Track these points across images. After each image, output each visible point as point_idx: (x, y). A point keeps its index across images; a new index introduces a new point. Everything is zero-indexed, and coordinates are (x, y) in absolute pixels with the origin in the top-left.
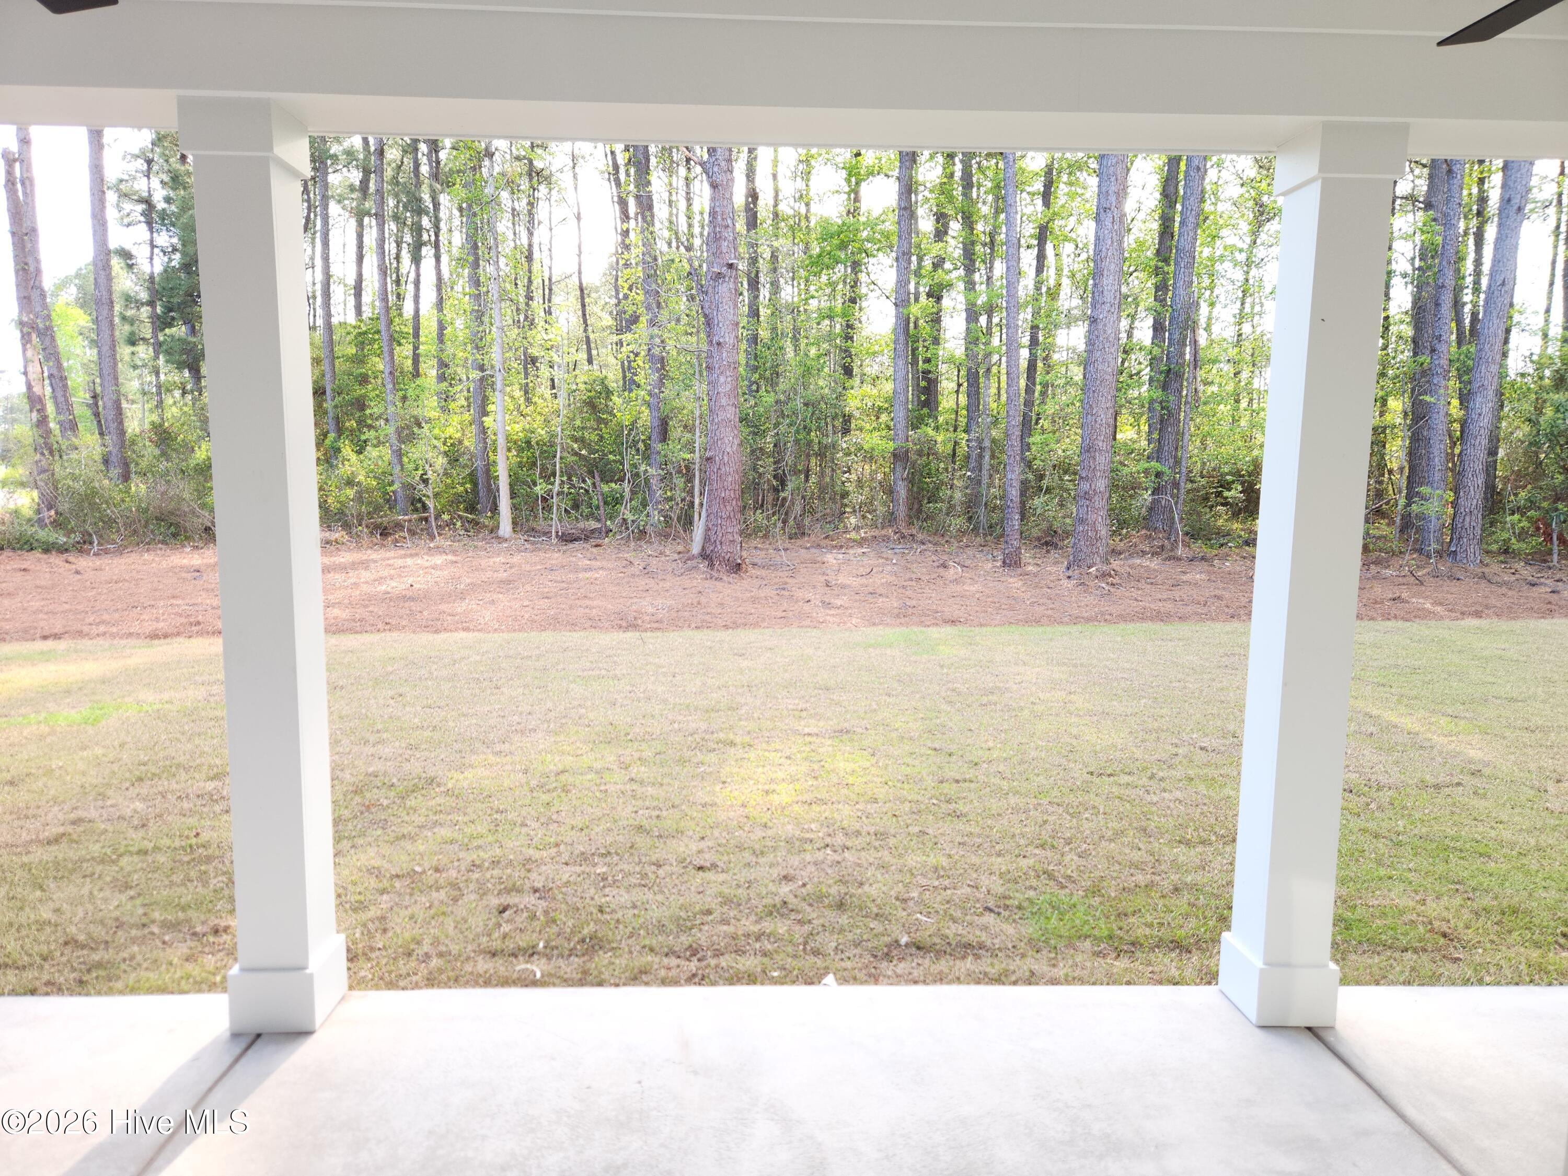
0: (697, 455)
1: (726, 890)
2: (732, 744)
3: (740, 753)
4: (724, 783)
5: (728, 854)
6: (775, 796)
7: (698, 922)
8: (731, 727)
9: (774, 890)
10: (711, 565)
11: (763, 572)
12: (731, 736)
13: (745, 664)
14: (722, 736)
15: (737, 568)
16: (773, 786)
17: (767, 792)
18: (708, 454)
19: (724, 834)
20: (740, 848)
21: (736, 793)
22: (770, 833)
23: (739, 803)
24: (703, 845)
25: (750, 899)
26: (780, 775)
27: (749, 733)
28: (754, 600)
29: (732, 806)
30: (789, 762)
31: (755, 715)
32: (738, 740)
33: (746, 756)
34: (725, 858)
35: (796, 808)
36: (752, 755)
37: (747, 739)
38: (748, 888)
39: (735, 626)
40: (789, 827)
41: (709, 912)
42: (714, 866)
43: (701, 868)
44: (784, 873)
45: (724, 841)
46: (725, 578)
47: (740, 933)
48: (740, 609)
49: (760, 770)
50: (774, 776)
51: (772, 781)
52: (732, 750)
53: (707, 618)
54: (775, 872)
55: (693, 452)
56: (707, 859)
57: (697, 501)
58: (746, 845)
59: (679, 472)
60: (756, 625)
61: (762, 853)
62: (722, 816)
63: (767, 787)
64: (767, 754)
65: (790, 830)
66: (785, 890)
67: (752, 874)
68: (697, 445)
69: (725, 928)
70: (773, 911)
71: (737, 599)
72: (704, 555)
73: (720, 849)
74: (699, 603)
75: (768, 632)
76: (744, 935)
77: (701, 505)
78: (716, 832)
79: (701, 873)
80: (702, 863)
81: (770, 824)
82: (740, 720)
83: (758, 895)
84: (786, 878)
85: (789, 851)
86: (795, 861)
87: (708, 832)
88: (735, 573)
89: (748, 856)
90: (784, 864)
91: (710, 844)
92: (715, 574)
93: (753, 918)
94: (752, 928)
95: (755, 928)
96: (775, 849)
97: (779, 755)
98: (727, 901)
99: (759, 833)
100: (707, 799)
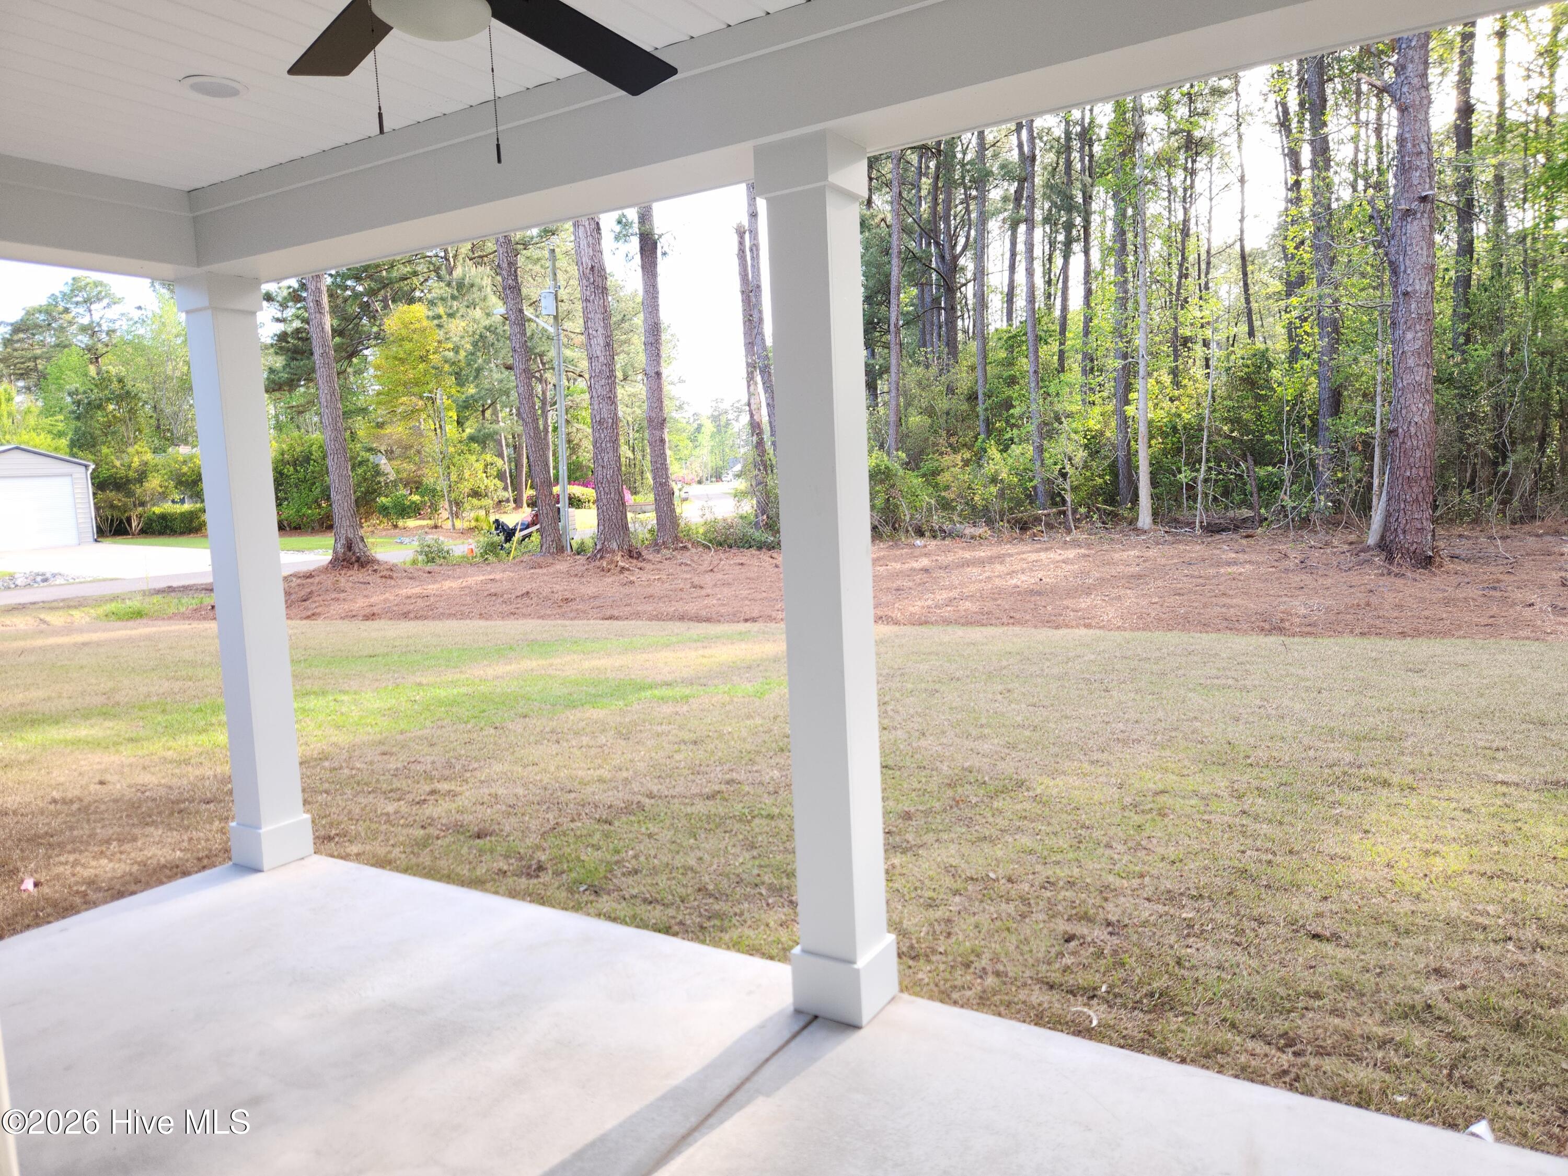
0: (1378, 427)
1: (1345, 971)
2: (1386, 784)
3: (1396, 796)
4: (1366, 832)
5: (1358, 925)
6: (1438, 860)
7: (1300, 1005)
8: (1388, 763)
9: (1416, 985)
10: (1390, 559)
11: (1466, 567)
12: (1386, 774)
13: (1420, 682)
14: (1372, 772)
15: (1426, 562)
16: (1437, 846)
17: (1427, 853)
18: (1391, 426)
19: (1356, 898)
20: (1377, 920)
21: (1381, 848)
22: (1422, 907)
23: (1384, 860)
24: (1326, 907)
25: (1378, 991)
26: (1451, 833)
27: (1413, 772)
28: (1447, 602)
29: (1373, 864)
30: (1467, 816)
31: (1426, 751)
32: (1395, 779)
33: (1404, 801)
34: (1354, 929)
35: (1467, 879)
36: (1413, 801)
37: (1409, 779)
38: (1379, 975)
39: (1417, 633)
40: (1454, 904)
41: (1317, 996)
42: (1335, 938)
43: (1316, 936)
44: (1433, 965)
45: (1355, 907)
46: (1409, 574)
47: (1359, 1031)
48: (1426, 613)
49: (1422, 822)
50: (1442, 832)
51: (1437, 839)
52: (1385, 791)
53: (1378, 622)
54: (1421, 962)
55: (1373, 425)
56: (1327, 926)
57: (1376, 482)
58: (1385, 918)
59: (1354, 449)
60: (1446, 634)
61: (1407, 932)
62: (1356, 875)
63: (1428, 846)
64: (1435, 802)
65: (1454, 907)
66: (1433, 987)
67: (1389, 957)
68: (1378, 416)
69: (1337, 1021)
70: (1408, 1013)
71: (1422, 600)
72: (1385, 547)
73: (1348, 917)
74: (1368, 604)
75: (1467, 642)
76: (1362, 1036)
77: (1381, 486)
78: (1345, 895)
79: (1316, 942)
80: (1319, 930)
81: (1424, 896)
82: (1403, 754)
83: (1392, 987)
84: (1439, 972)
85: (1448, 937)
86: (1456, 951)
87: (1334, 893)
88: (1425, 568)
89: (1385, 932)
90: (1439, 953)
91: (1334, 908)
92: (1395, 569)
93: (1378, 1016)
94: (1375, 1029)
95: (1380, 1031)
96: (1428, 930)
97: (1454, 805)
98: (1346, 986)
99: (1406, 905)
100: (1339, 850)
